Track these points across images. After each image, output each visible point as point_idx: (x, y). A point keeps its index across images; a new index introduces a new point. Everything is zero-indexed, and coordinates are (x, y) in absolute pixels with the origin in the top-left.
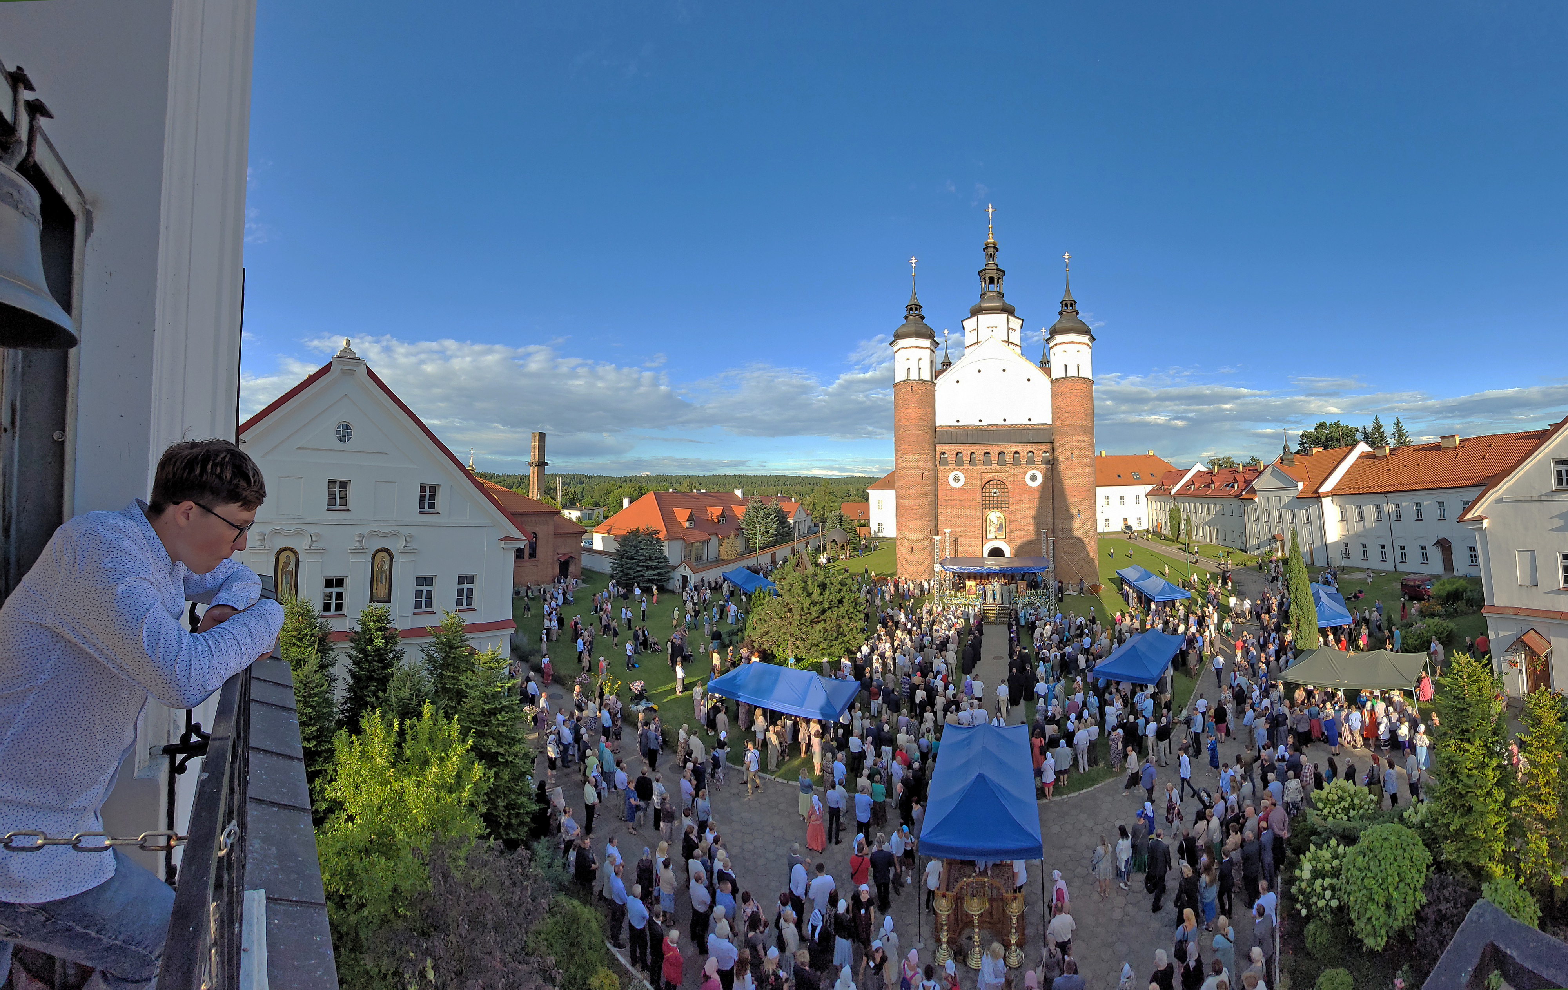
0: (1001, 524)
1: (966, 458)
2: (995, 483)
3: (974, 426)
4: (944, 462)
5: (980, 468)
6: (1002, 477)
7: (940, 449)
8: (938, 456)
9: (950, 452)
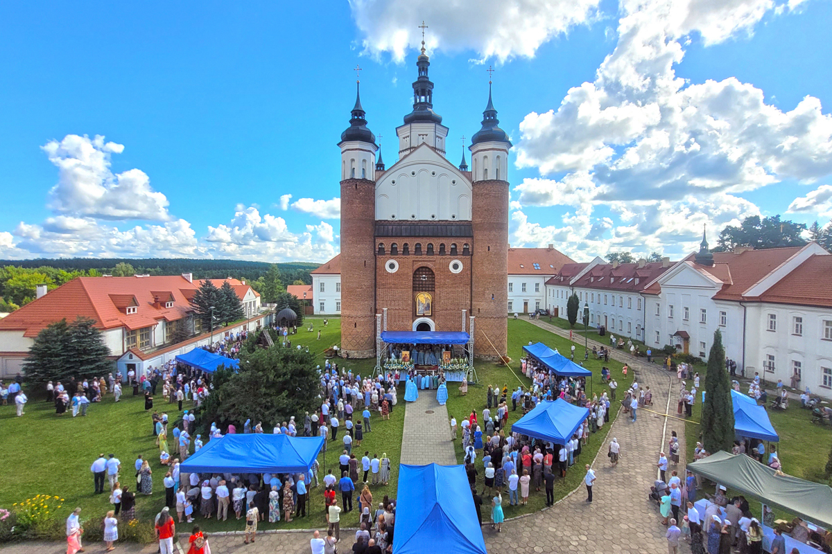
0: (428, 304)
1: (400, 250)
2: (424, 269)
3: (407, 221)
4: (382, 251)
5: (411, 258)
6: (430, 265)
7: (379, 241)
8: (377, 247)
9: (387, 243)
